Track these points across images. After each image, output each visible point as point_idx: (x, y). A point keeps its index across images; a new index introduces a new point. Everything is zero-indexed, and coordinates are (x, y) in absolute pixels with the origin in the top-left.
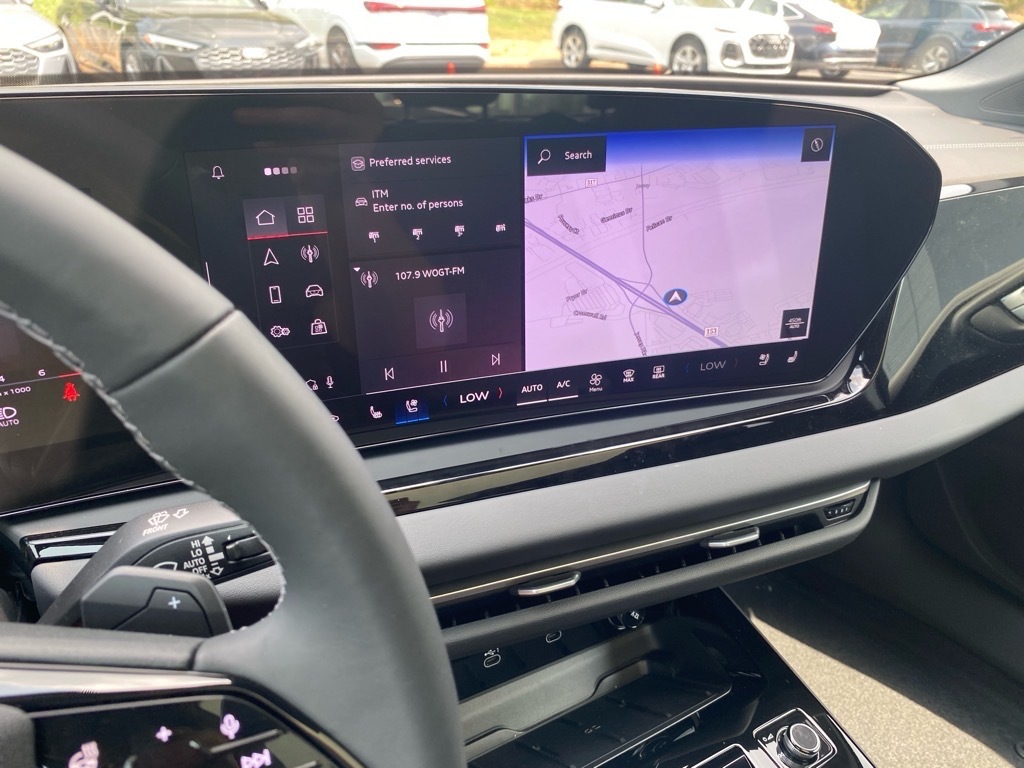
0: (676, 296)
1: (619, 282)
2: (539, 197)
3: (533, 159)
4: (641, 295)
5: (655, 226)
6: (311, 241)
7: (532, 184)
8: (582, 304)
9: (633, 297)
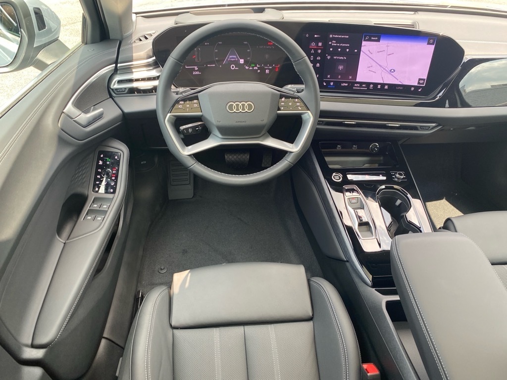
0: (392, 71)
1: (380, 65)
2: (365, 46)
3: (365, 38)
4: (384, 69)
5: (389, 55)
6: (320, 49)
7: (364, 43)
8: (371, 69)
9: (382, 69)
